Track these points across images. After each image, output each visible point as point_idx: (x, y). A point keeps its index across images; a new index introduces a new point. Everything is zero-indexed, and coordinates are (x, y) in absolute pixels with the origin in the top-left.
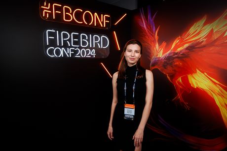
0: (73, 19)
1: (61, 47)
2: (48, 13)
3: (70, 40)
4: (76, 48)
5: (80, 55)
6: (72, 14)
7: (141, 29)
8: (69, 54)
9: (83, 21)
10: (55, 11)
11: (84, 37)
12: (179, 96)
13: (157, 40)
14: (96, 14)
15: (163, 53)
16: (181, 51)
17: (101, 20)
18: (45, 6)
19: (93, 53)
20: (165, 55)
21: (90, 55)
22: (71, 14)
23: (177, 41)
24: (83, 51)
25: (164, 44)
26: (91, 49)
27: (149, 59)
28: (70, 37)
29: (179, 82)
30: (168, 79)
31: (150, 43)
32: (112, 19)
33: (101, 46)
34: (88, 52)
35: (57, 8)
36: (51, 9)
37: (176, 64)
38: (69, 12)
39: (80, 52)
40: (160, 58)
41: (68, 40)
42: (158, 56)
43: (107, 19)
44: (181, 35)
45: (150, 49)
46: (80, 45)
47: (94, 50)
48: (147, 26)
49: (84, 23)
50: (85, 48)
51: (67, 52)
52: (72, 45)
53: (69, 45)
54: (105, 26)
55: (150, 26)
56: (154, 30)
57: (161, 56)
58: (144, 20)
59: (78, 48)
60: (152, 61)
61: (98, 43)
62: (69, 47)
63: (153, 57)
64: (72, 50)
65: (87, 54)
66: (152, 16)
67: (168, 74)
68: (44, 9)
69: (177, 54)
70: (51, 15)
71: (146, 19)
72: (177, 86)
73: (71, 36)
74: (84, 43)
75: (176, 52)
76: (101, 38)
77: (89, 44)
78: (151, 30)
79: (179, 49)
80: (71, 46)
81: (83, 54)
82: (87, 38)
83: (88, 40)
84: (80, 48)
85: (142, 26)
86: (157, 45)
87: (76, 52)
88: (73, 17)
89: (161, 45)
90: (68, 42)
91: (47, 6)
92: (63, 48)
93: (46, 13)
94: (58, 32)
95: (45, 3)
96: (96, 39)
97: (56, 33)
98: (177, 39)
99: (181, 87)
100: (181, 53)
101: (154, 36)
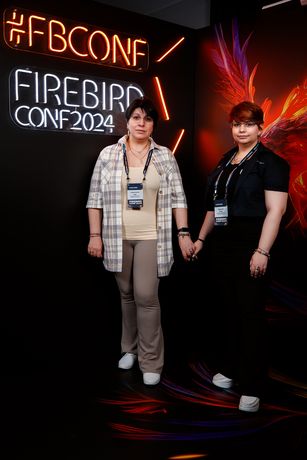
0: (68, 47)
1: (43, 107)
2: (20, 34)
3: (60, 92)
4: (72, 109)
5: (80, 125)
6: (66, 37)
7: (218, 71)
8: (58, 122)
9: (88, 52)
10: (33, 30)
11: (90, 87)
12: (299, 217)
13: (252, 96)
14: (116, 37)
16: (300, 118)
17: (126, 51)
18: (15, 21)
19: (108, 123)
21: (102, 127)
22: (63, 36)
23: (292, 97)
24: (88, 118)
25: (267, 104)
26: (109, 113)
28: (62, 85)
29: (298, 186)
32: (152, 50)
34: (97, 120)
35: (37, 25)
36: (25, 27)
37: (292, 145)
38: (60, 33)
39: (82, 119)
41: (56, 92)
43: (140, 48)
44: (300, 83)
46: (81, 104)
47: (111, 116)
48: (230, 66)
49: (90, 56)
50: (93, 111)
51: (54, 118)
52: (66, 104)
53: (59, 103)
54: (135, 64)
55: (238, 64)
56: (246, 73)
58: (225, 52)
59: (78, 109)
61: (120, 100)
62: (60, 108)
64: (65, 115)
65: (96, 124)
66: (241, 44)
68: (11, 26)
69: (292, 124)
70: (25, 37)
71: (229, 49)
73: (62, 83)
74: (90, 100)
75: (292, 119)
76: (126, 91)
77: (101, 104)
78: (239, 73)
79: (297, 114)
80: (63, 106)
81: (88, 125)
82: (96, 90)
83: (99, 94)
84: (83, 111)
85: (220, 65)
87: (73, 118)
88: (68, 44)
90: (57, 96)
91: (18, 20)
92: (46, 109)
93: (15, 34)
94: (37, 73)
95: (14, 14)
96: (117, 92)
97: (33, 76)
98: (293, 91)
99: (302, 195)
100: (301, 123)
101: (245, 88)
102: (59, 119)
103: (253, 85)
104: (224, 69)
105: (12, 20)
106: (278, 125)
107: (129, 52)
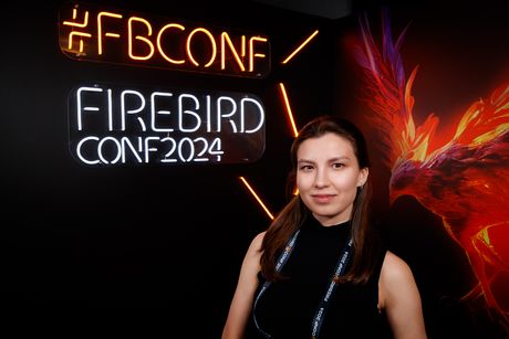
0: (157, 52)
1: (120, 135)
2: (84, 38)
3: (146, 114)
4: (163, 135)
5: (175, 155)
6: (153, 39)
7: (363, 73)
8: (142, 155)
9: (186, 58)
10: (103, 33)
11: (188, 104)
12: (483, 288)
13: (409, 110)
14: (225, 35)
15: (430, 150)
17: (239, 52)
18: (76, 21)
19: (215, 149)
20: (436, 153)
21: (206, 155)
22: (149, 38)
23: (472, 115)
24: (186, 143)
25: (432, 121)
26: (210, 138)
27: (387, 164)
28: (148, 104)
29: (480, 244)
30: (445, 230)
31: (388, 117)
32: (275, 50)
33: (239, 128)
34: (199, 146)
35: (109, 25)
36: (92, 28)
37: (471, 184)
38: (144, 31)
39: (177, 146)
40: (418, 163)
41: (140, 114)
42: (415, 158)
43: (258, 47)
45: (389, 137)
46: (175, 126)
47: (218, 140)
48: (379, 67)
49: (188, 62)
50: (192, 136)
51: (137, 149)
52: (154, 129)
53: (144, 129)
54: (251, 69)
55: (389, 65)
56: (401, 78)
57: (422, 160)
58: (372, 48)
59: (171, 135)
60: (395, 172)
61: (232, 118)
62: (144, 135)
63: (399, 160)
64: (152, 144)
65: (197, 152)
67: (446, 214)
68: (70, 29)
69: (473, 153)
70: (91, 43)
72: (474, 254)
73: (149, 101)
74: (189, 122)
75: (471, 146)
76: (239, 105)
77: (204, 125)
78: (390, 77)
79: (480, 140)
80: (149, 133)
81: (186, 155)
82: (198, 108)
83: (202, 112)
84: (178, 135)
85: (365, 65)
86: (411, 125)
87: (165, 147)
88: (156, 48)
89: (422, 124)
90: (140, 119)
91: (80, 19)
92: (125, 138)
93: (76, 38)
94: (110, 91)
95: (75, 11)
96: (226, 107)
97: (104, 94)
98: (474, 106)
99: (487, 259)
100: (487, 153)
101: (400, 96)
102: (144, 150)
103: (412, 94)
104: (371, 71)
105: (72, 21)
106: (449, 152)
107: (244, 54)
